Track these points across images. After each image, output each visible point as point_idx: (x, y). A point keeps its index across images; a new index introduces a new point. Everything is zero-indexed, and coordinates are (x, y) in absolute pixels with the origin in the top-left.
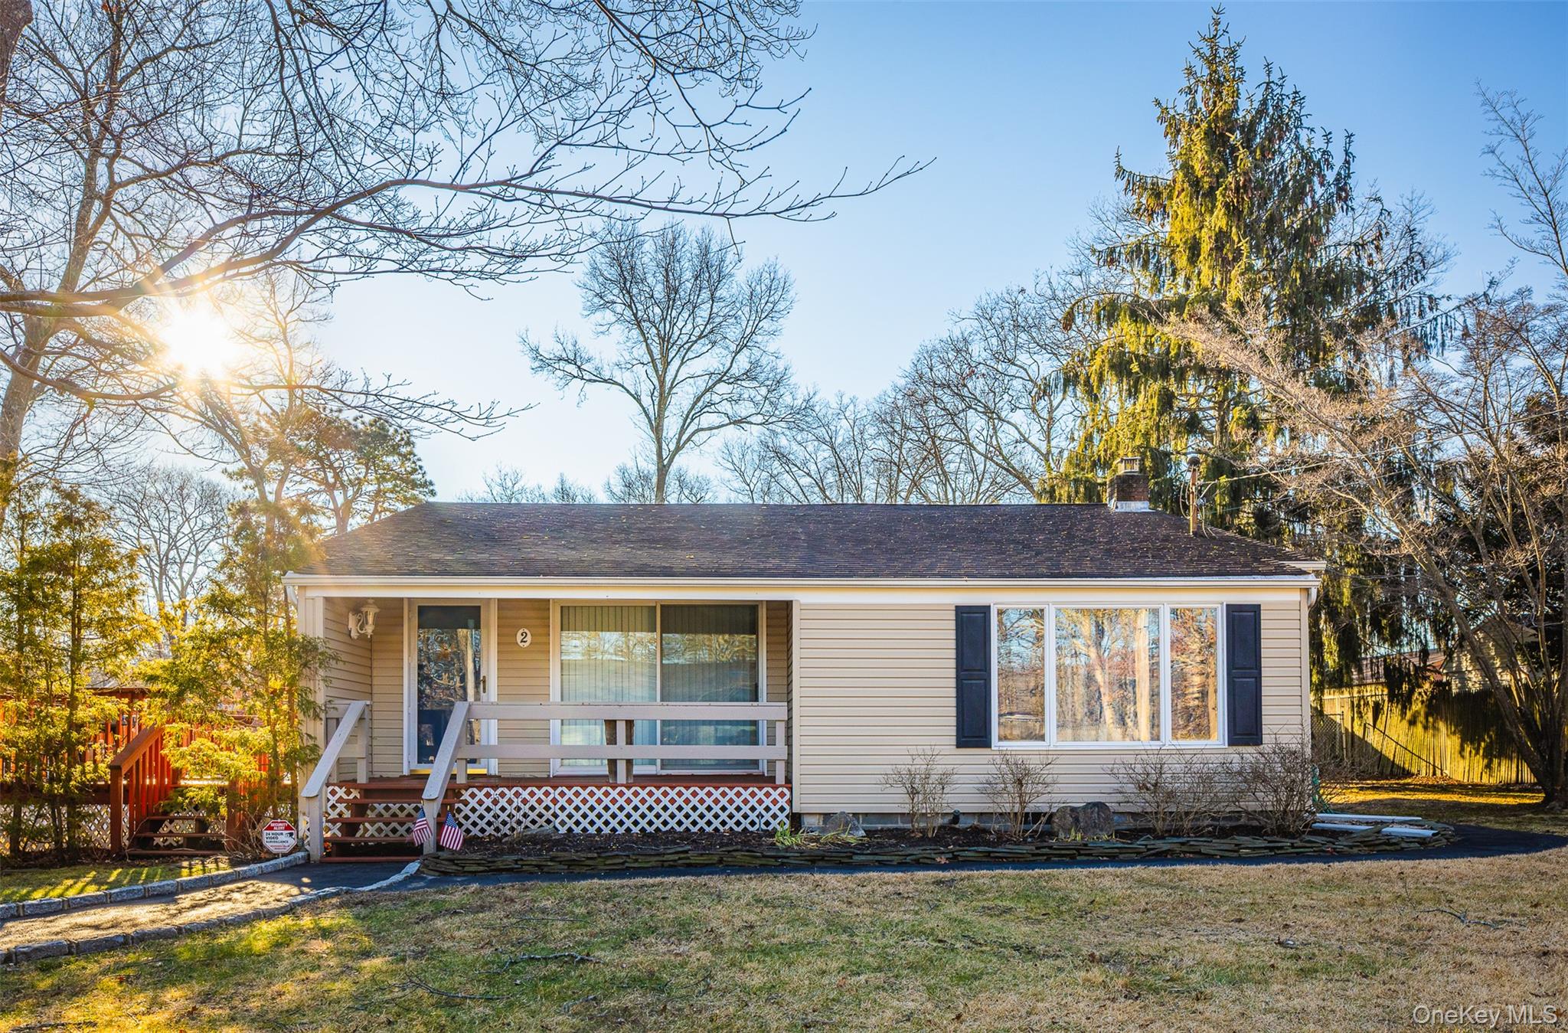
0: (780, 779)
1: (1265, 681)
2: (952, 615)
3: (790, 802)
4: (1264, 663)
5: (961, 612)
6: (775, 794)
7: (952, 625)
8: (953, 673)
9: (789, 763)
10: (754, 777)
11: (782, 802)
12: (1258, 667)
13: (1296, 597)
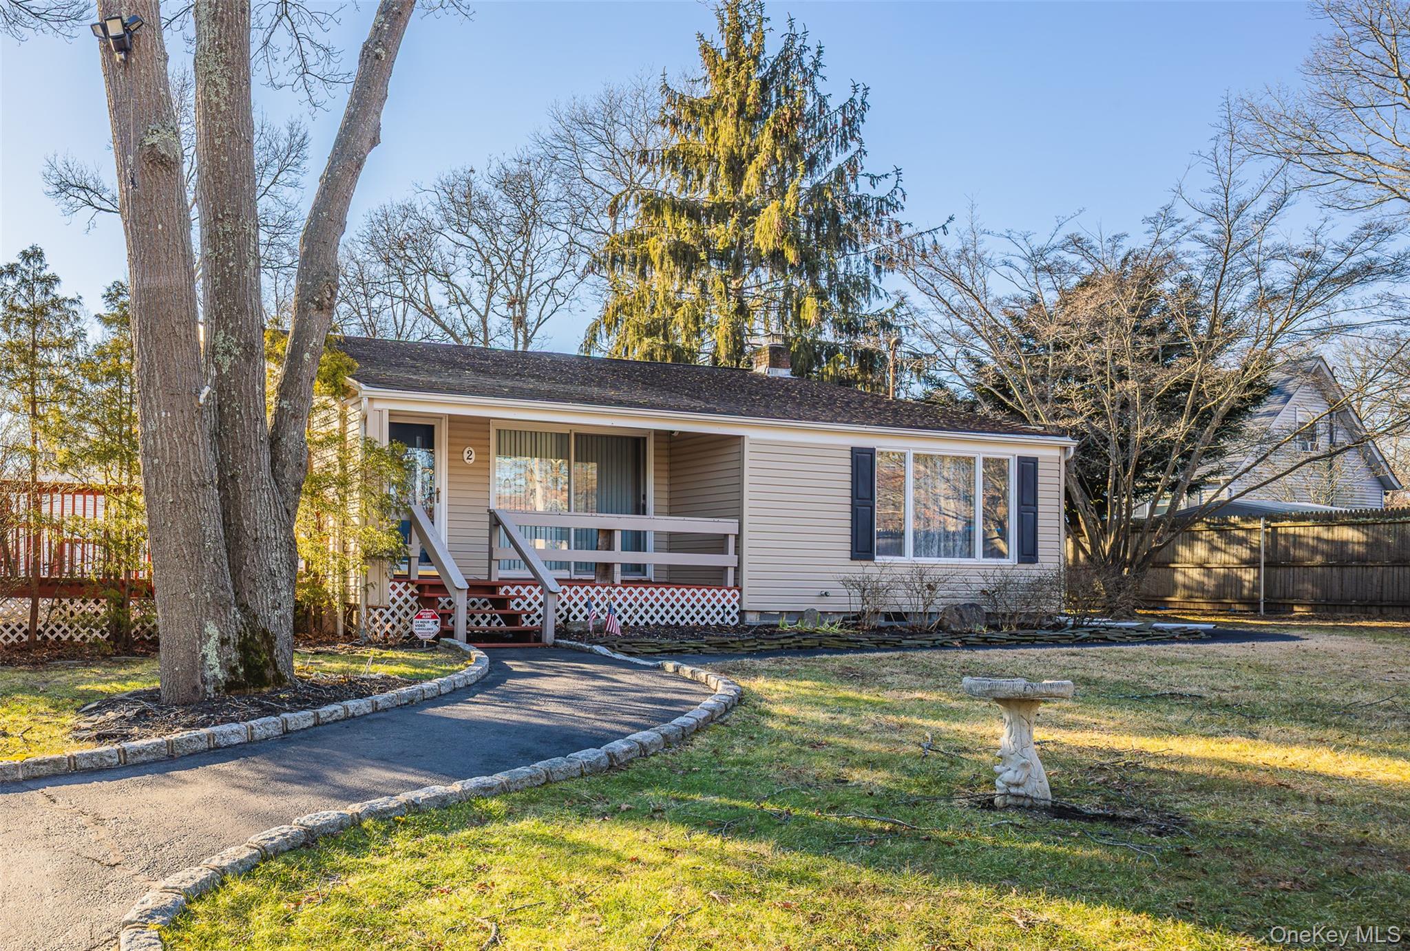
0: (730, 583)
1: (1040, 516)
2: (848, 455)
3: (739, 601)
4: (1040, 501)
5: (855, 451)
6: (729, 595)
7: (849, 462)
8: (849, 501)
9: (738, 570)
10: (714, 578)
11: (734, 601)
12: (1036, 504)
13: (1056, 453)
